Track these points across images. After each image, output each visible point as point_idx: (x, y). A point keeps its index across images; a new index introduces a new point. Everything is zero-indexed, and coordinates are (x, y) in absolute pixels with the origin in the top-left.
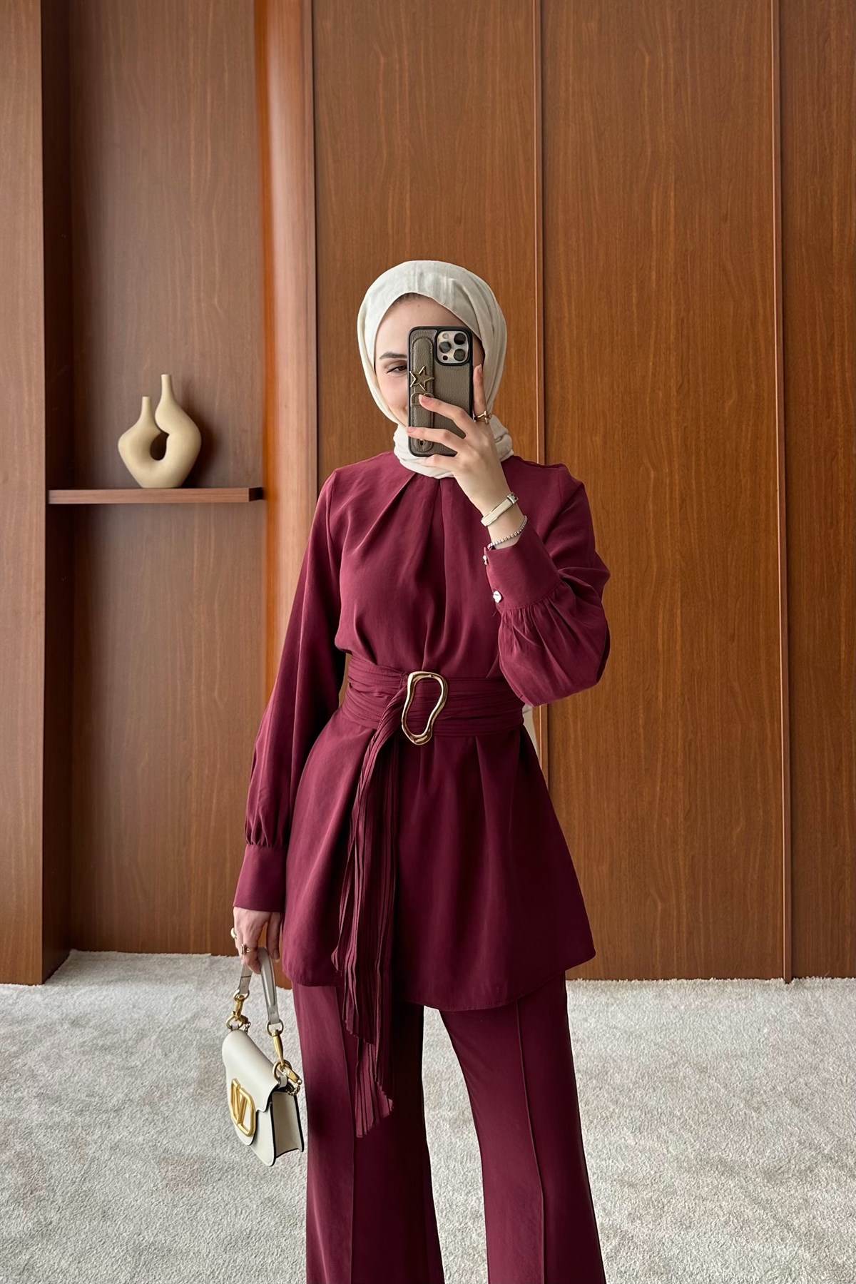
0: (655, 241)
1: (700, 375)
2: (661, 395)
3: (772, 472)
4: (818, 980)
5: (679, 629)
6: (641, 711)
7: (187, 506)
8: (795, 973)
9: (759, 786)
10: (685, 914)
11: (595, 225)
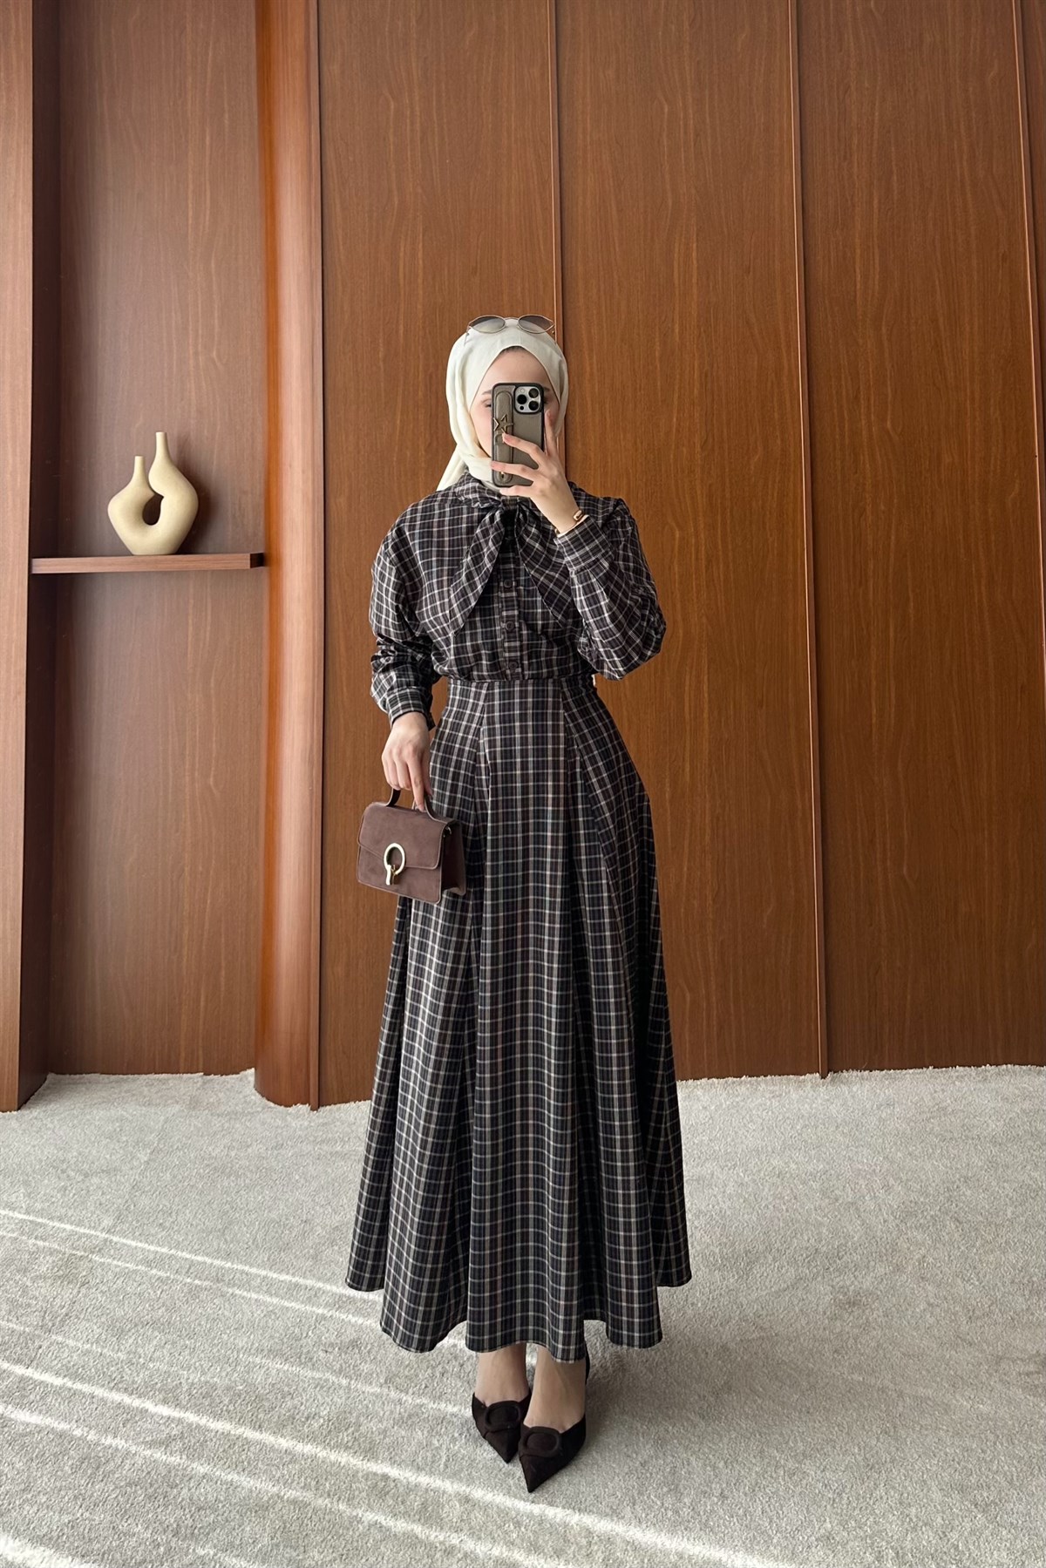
0: (677, 293)
1: (725, 431)
2: (685, 450)
3: (799, 530)
4: (855, 1073)
5: (706, 695)
6: (668, 785)
7: (182, 574)
8: (832, 1063)
9: (790, 863)
10: (715, 1005)
11: (616, 277)
